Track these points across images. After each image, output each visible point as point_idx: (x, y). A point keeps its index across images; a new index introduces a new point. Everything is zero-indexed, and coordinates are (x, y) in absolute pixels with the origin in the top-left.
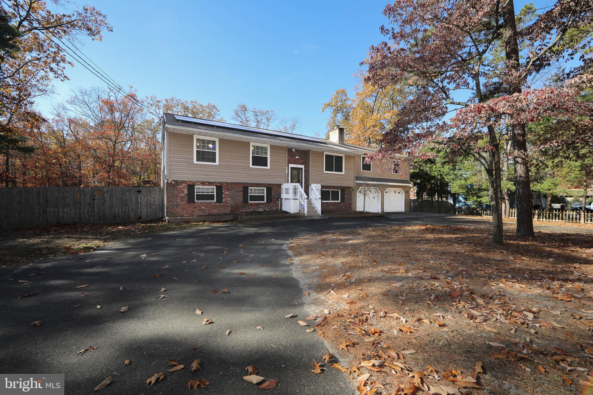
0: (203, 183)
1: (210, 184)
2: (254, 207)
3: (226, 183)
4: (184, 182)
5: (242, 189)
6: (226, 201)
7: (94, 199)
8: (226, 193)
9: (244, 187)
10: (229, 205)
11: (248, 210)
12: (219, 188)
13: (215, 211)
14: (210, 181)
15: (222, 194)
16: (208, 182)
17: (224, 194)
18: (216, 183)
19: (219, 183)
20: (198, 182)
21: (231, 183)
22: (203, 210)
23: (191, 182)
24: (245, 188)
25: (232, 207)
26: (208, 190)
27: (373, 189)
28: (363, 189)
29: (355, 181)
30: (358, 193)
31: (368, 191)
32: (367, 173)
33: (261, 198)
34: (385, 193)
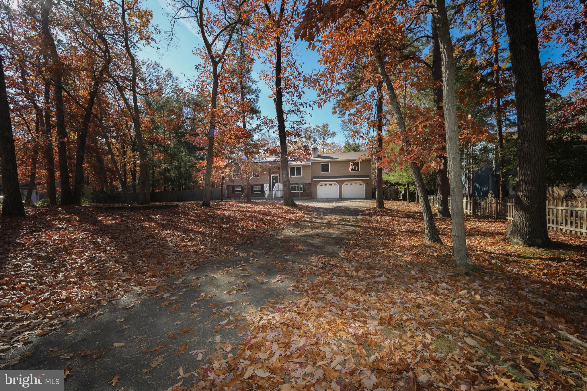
0: (237, 186)
1: (239, 186)
2: (256, 195)
4: (231, 186)
11: (254, 196)
12: (242, 187)
18: (241, 185)
20: (235, 185)
23: (233, 185)
24: (252, 187)
26: (239, 188)
27: (333, 183)
28: (324, 183)
29: (312, 180)
30: (319, 187)
31: (328, 185)
32: (326, 174)
33: (259, 191)
34: (343, 185)
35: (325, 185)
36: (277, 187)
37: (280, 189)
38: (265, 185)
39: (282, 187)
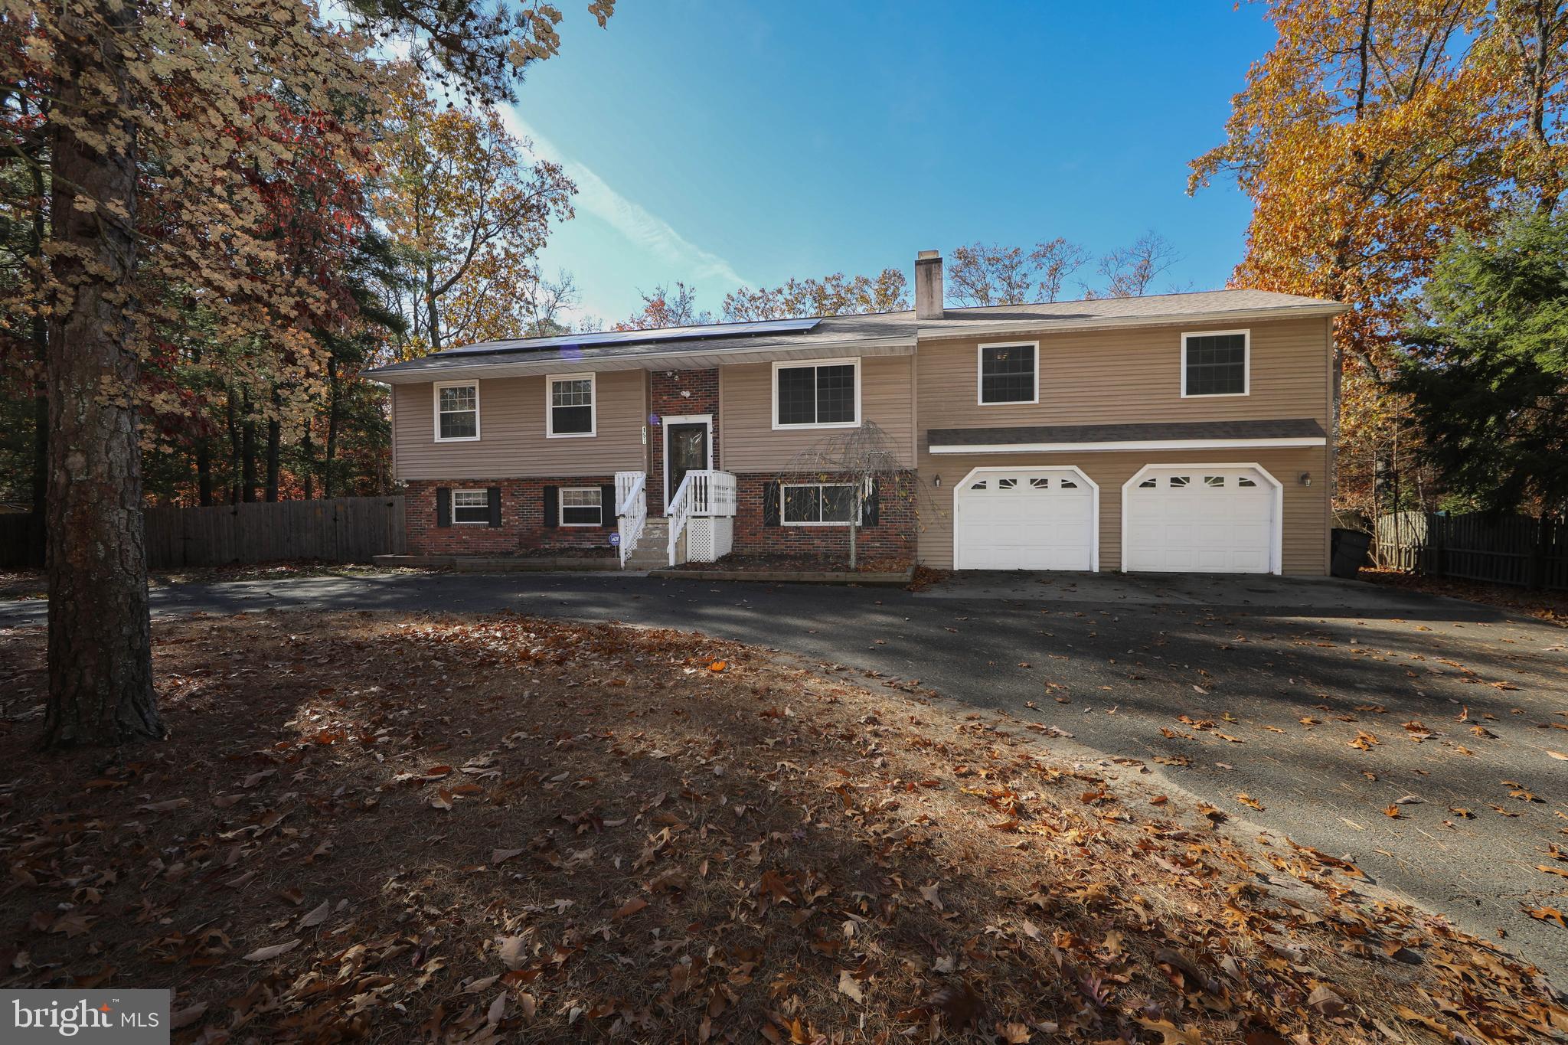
0: (464, 484)
1: (477, 483)
2: (571, 538)
3: (508, 480)
4: (431, 483)
5: (541, 495)
6: (507, 523)
7: (335, 520)
8: (508, 503)
9: (546, 488)
10: (515, 532)
11: (558, 545)
12: (494, 491)
13: (487, 545)
14: (477, 477)
15: (500, 505)
16: (474, 481)
17: (506, 506)
18: (487, 481)
19: (493, 481)
20: (455, 481)
21: (518, 480)
22: (465, 542)
23: (441, 481)
24: (549, 490)
25: (521, 535)
26: (477, 497)
27: (1055, 474)
28: (992, 475)
29: (923, 449)
30: (961, 492)
31: (1023, 482)
32: (1009, 413)
33: (588, 515)
34: (1130, 489)
35: (1004, 483)
36: (701, 491)
37: (713, 508)
38: (620, 478)
39: (730, 495)
